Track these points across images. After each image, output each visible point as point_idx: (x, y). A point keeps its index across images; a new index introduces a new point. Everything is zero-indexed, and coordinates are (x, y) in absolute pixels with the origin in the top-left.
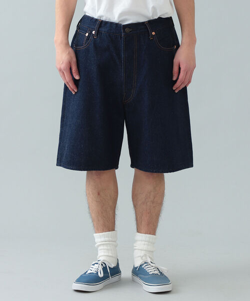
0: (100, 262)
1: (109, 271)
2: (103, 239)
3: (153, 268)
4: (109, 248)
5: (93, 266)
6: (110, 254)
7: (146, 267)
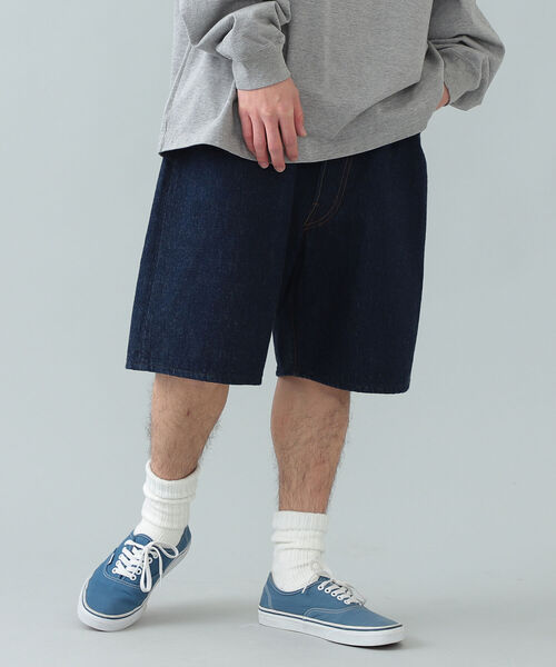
7: (330, 588)
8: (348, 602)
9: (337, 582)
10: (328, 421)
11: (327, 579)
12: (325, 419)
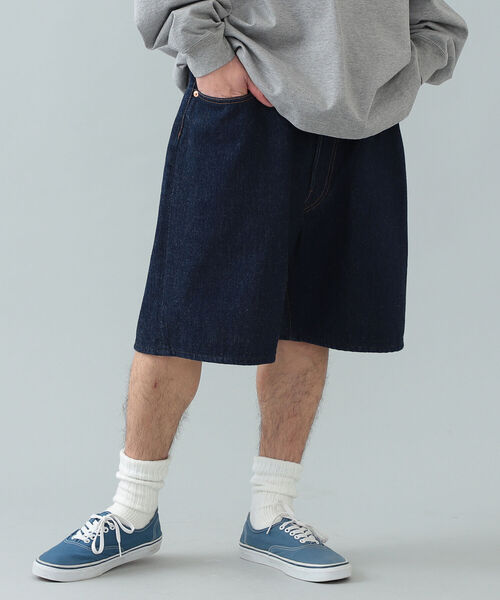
0: (103, 519)
1: (119, 541)
2: (133, 472)
3: (302, 530)
4: (139, 492)
5: (89, 524)
6: (137, 507)
7: (289, 528)
8: (303, 541)
9: (298, 523)
10: (301, 379)
11: (289, 520)
12: (298, 377)
